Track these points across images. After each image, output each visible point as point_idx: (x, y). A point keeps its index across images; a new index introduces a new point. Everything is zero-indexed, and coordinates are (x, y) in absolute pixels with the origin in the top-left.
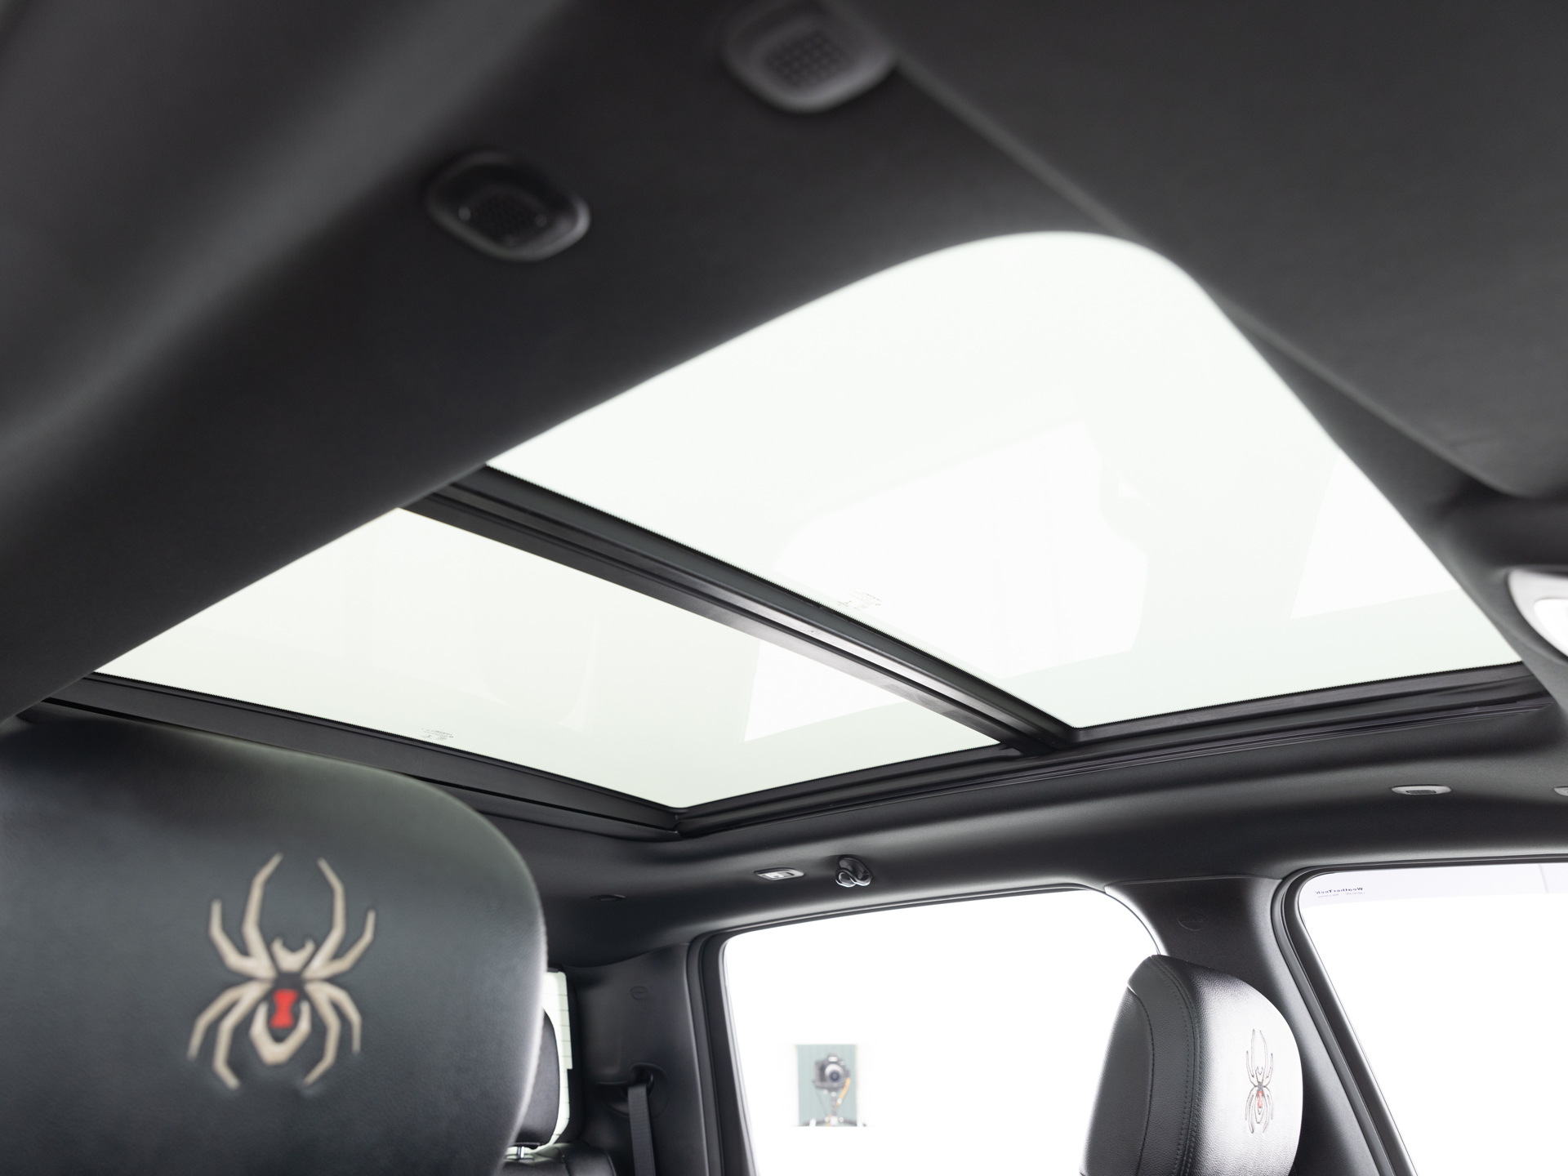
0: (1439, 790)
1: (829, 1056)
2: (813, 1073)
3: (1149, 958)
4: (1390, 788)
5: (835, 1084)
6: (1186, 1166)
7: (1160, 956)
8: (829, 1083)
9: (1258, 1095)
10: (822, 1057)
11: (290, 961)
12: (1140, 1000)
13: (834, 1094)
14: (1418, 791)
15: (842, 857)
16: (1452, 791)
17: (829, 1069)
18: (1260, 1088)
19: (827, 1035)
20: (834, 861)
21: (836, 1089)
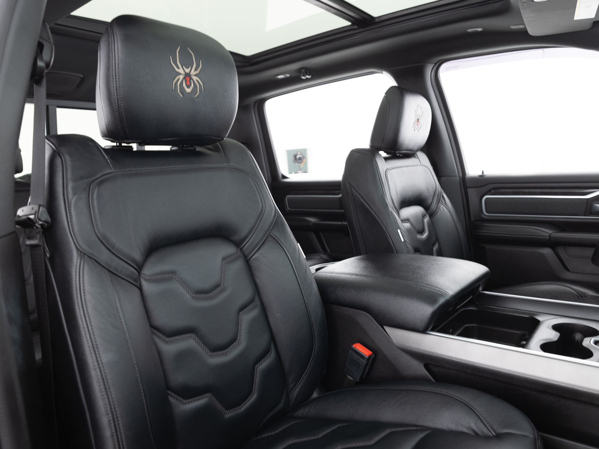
0: (480, 29)
1: (298, 152)
2: (292, 158)
3: (391, 87)
4: (466, 30)
5: (300, 161)
6: (395, 138)
7: (395, 86)
8: (298, 161)
9: (417, 121)
10: (295, 153)
11: (187, 71)
12: (387, 98)
13: (300, 164)
14: (473, 31)
15: (302, 68)
16: (483, 30)
17: (298, 157)
18: (418, 120)
19: (296, 146)
20: (300, 70)
21: (300, 163)
